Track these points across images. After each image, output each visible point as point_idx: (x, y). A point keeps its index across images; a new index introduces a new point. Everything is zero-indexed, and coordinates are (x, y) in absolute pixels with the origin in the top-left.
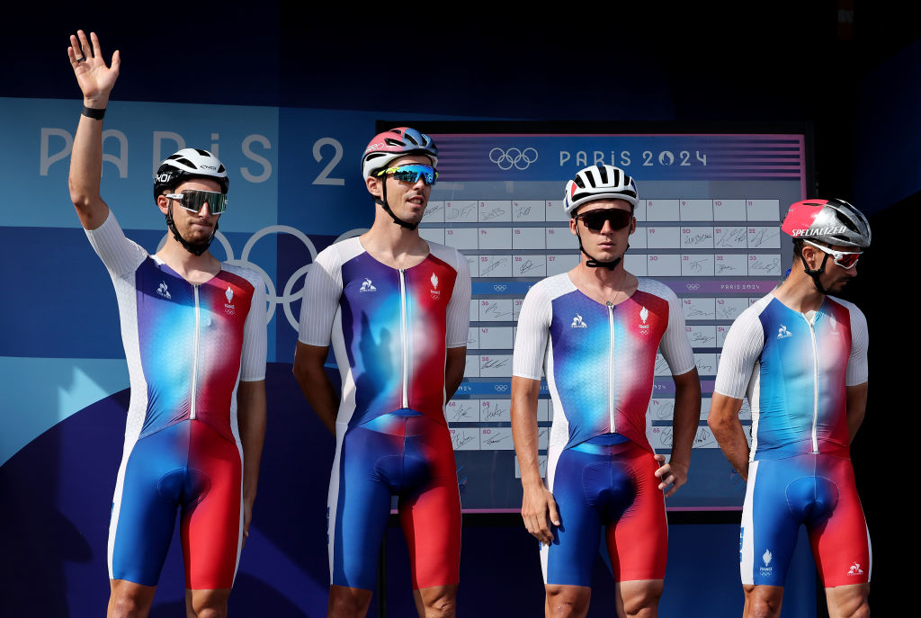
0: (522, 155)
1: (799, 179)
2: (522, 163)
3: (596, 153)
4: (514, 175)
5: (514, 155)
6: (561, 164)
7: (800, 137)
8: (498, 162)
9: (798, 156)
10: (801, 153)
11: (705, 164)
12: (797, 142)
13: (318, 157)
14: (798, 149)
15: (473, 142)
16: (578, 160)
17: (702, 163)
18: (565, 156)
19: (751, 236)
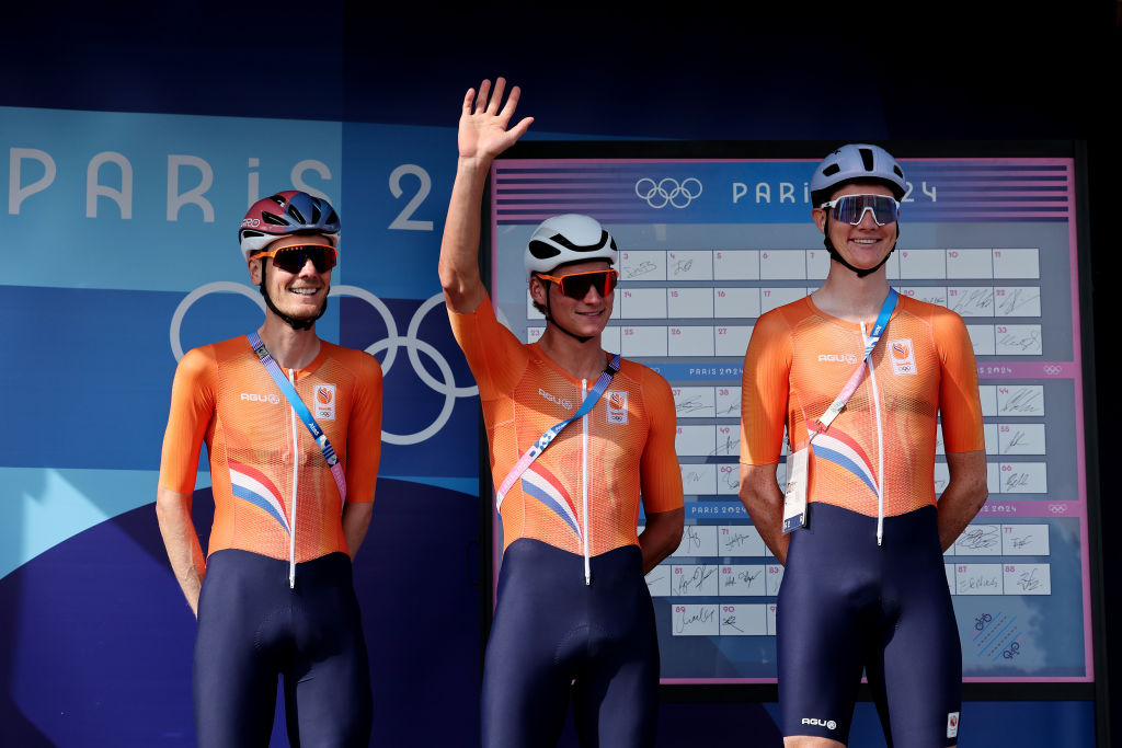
0: (681, 189)
1: (1066, 220)
2: (680, 199)
3: (782, 185)
4: (669, 216)
5: (669, 187)
6: (735, 201)
7: (1068, 162)
8: (648, 198)
9: (1065, 189)
10: (1070, 183)
11: (934, 200)
12: (1063, 168)
13: (397, 192)
14: (1064, 178)
15: (613, 170)
16: (758, 194)
17: (930, 199)
18: (740, 190)
19: (999, 300)
